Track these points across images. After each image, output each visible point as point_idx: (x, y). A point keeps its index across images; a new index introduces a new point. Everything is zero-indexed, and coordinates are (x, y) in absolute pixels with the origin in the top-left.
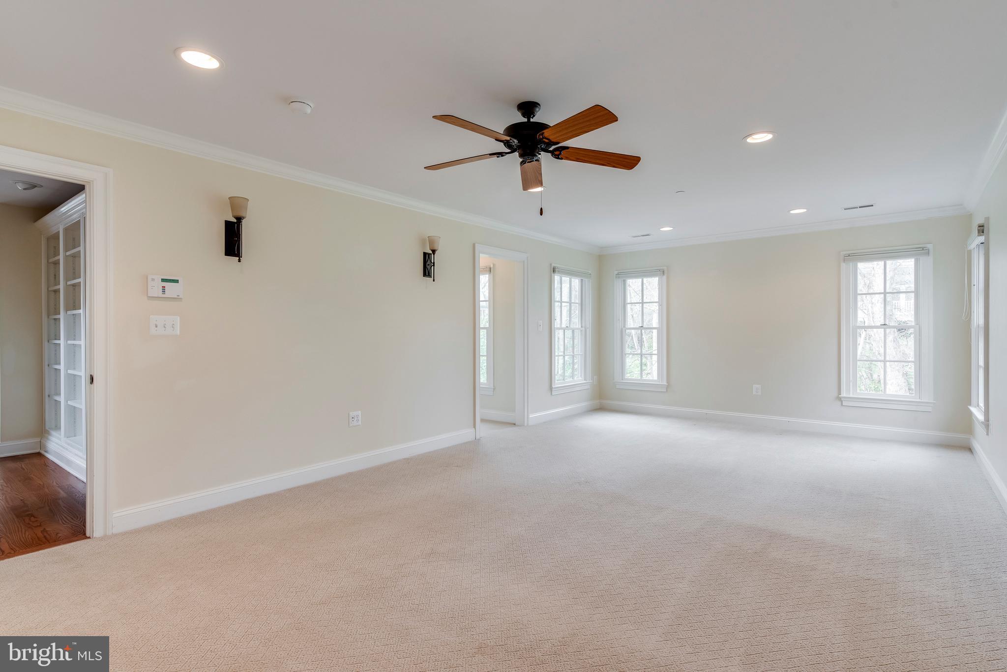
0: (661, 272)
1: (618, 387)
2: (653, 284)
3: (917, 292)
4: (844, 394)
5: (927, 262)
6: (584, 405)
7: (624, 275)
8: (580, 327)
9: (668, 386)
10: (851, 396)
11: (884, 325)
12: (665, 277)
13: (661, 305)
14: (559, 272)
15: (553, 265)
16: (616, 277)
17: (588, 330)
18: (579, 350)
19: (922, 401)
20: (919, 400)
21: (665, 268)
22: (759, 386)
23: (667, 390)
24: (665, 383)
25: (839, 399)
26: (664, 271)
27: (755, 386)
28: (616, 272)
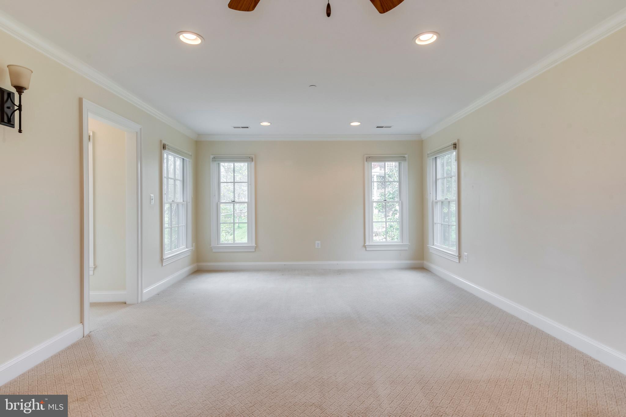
0: (249, 159)
1: (214, 251)
2: (242, 168)
3: (400, 182)
4: (367, 244)
5: (405, 164)
6: (187, 269)
7: (218, 159)
8: (182, 201)
9: (256, 248)
10: (371, 244)
11: (385, 200)
12: (253, 163)
13: (250, 185)
14: (169, 149)
15: (164, 142)
16: (213, 161)
17: (189, 204)
18: (183, 223)
19: (404, 244)
20: (402, 244)
21: (253, 156)
22: (319, 242)
23: (255, 250)
24: (254, 245)
25: (365, 246)
26: (252, 159)
27: (317, 242)
28: (212, 156)
